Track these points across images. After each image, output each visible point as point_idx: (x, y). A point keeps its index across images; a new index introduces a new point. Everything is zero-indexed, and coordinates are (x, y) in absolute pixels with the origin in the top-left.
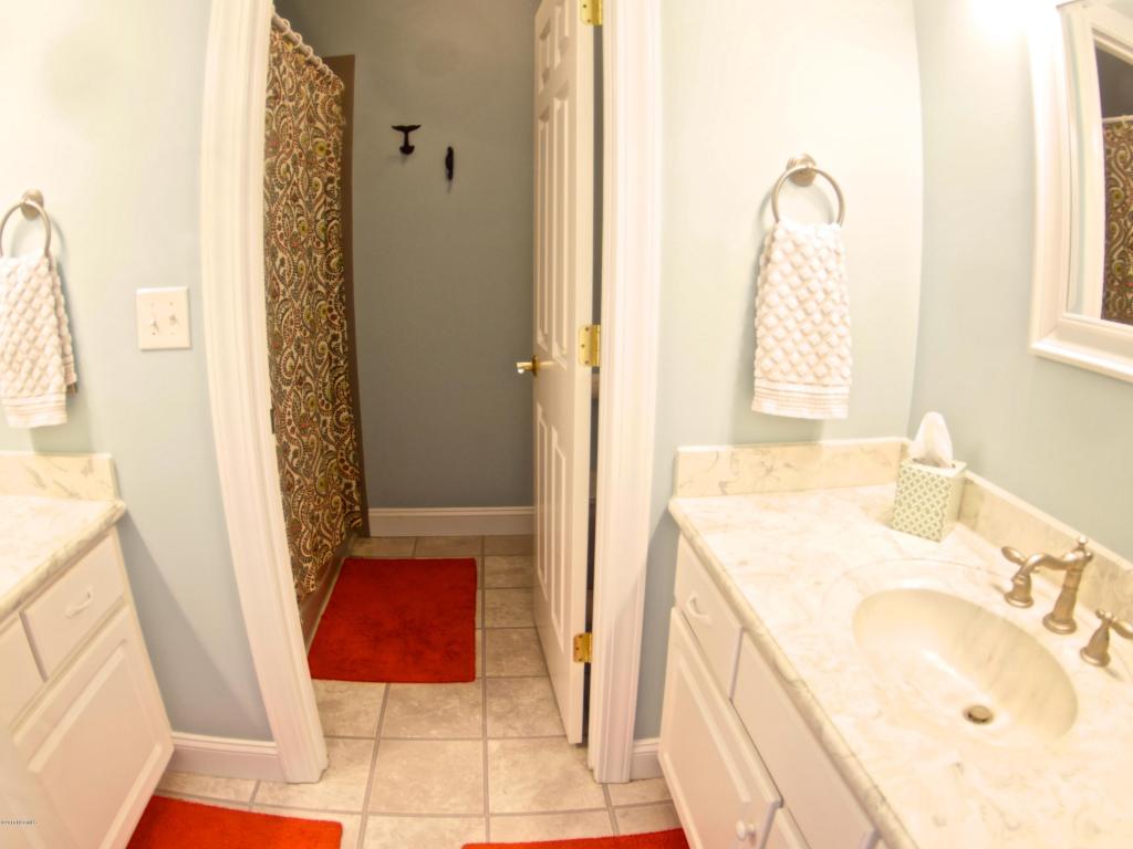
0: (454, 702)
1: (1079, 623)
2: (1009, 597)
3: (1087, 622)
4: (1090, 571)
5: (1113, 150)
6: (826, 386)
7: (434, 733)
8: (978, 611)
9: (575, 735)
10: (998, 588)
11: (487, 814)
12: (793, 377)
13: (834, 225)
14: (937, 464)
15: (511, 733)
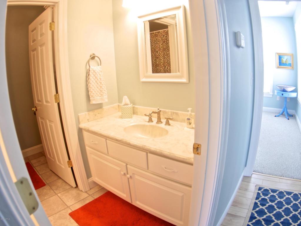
0: (45, 191)
1: (163, 122)
2: (149, 122)
3: (164, 121)
4: (161, 113)
5: (152, 39)
6: (103, 96)
7: (46, 198)
8: (144, 126)
9: (74, 186)
10: (146, 121)
11: (68, 207)
12: (97, 96)
13: (100, 66)
14: (127, 105)
15: (61, 191)
